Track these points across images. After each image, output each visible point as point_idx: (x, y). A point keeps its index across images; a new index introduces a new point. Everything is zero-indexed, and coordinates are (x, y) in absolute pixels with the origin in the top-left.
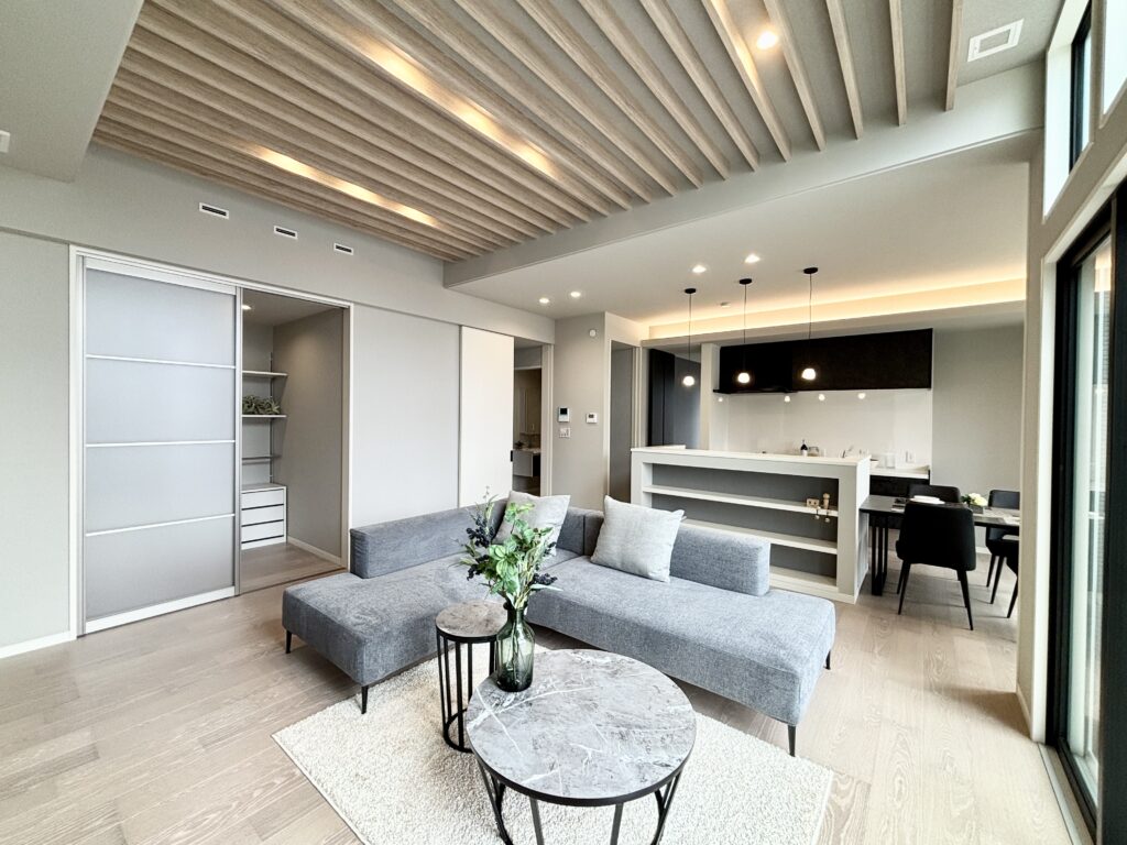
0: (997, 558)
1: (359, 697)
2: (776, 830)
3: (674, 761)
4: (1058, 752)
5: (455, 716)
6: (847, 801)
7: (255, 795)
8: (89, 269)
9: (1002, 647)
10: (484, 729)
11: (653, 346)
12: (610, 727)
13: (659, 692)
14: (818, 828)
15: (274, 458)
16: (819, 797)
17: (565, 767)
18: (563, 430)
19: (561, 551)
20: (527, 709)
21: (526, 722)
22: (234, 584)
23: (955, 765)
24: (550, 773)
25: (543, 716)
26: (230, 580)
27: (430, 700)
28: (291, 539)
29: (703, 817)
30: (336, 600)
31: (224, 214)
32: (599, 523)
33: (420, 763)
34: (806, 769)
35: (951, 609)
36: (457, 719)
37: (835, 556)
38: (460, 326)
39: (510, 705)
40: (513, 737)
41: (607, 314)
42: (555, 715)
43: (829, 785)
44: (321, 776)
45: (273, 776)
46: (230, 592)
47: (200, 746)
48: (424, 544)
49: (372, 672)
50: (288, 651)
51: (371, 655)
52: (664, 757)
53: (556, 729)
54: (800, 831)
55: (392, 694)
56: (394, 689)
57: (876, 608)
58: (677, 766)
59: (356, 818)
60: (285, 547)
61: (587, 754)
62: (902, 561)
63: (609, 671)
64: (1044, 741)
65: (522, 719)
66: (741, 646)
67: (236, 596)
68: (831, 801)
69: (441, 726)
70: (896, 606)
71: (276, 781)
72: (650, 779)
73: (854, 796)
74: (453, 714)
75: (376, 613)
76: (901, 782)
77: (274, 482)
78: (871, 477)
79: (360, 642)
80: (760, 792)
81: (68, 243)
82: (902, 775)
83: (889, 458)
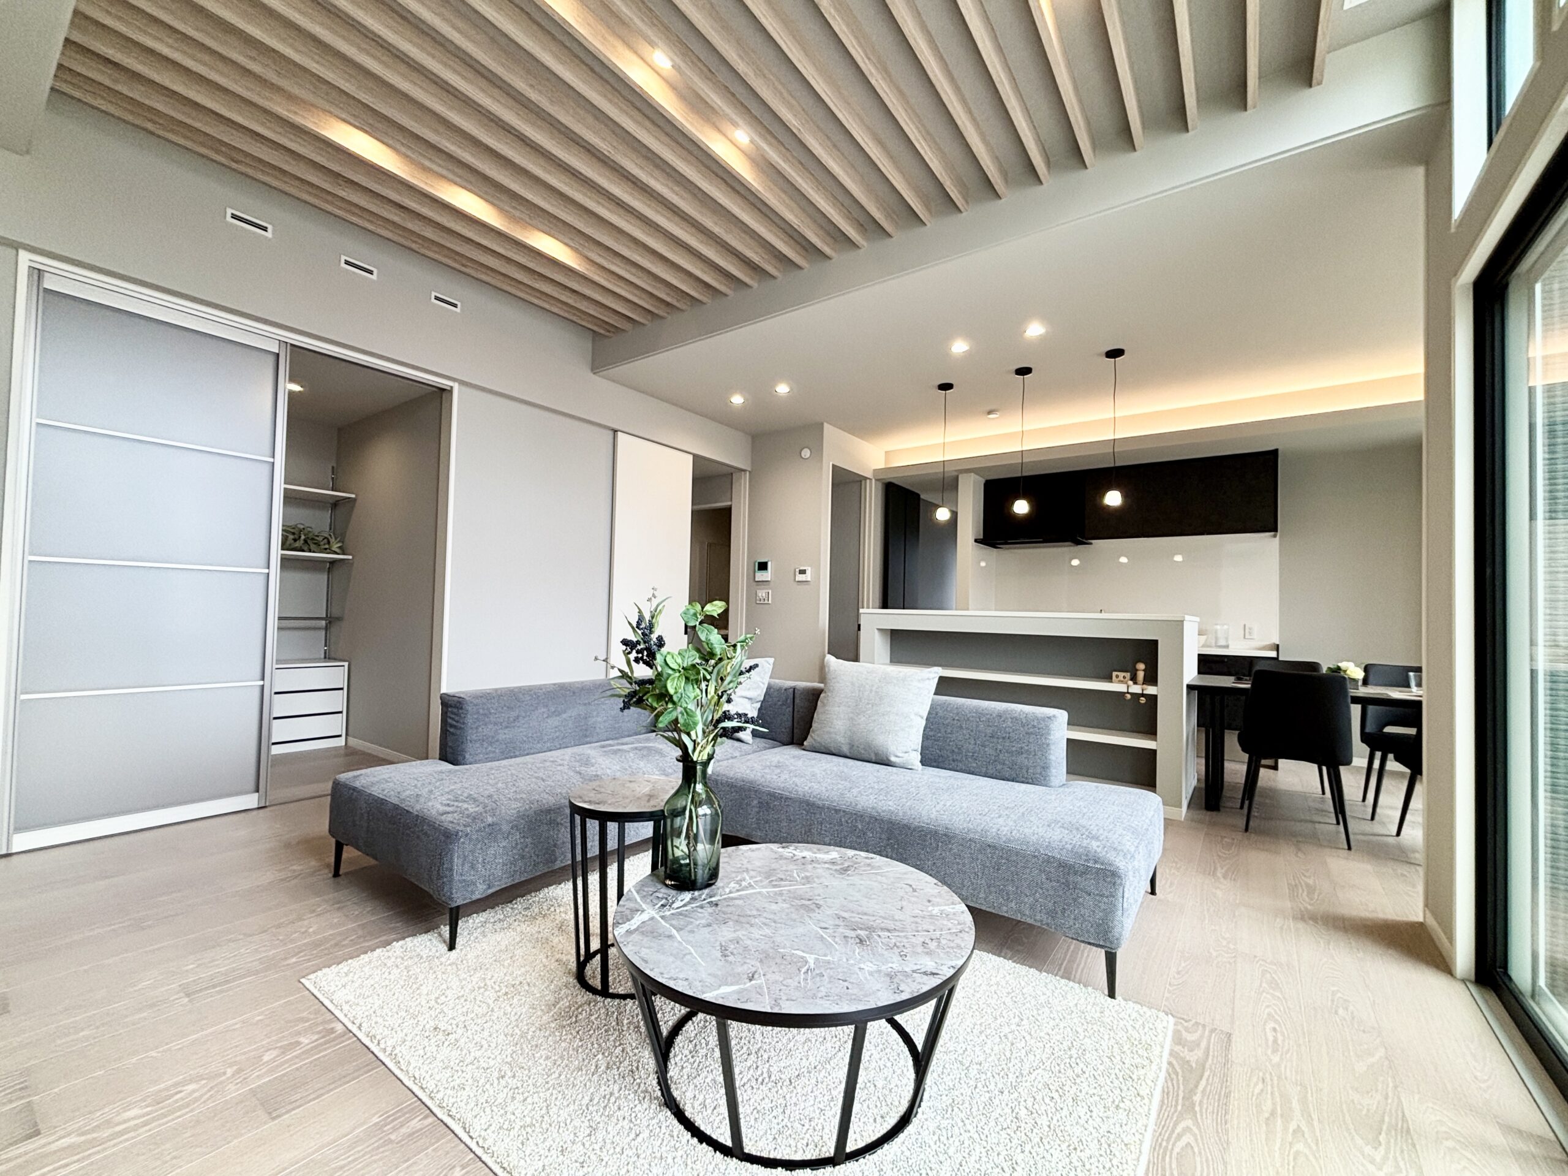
0: (1378, 754)
1: (445, 930)
2: (1095, 1091)
3: (945, 968)
4: (1496, 992)
5: (596, 953)
6: (1199, 1053)
7: (266, 1058)
8: (46, 289)
9: (1394, 870)
10: (642, 933)
11: (890, 477)
12: (841, 930)
13: (914, 890)
14: (1159, 1090)
15: (331, 621)
16: (1157, 1050)
17: (771, 977)
18: (762, 594)
19: (758, 740)
20: (710, 910)
21: (709, 925)
22: (257, 791)
23: (1351, 1008)
24: (749, 984)
25: (736, 917)
26: (251, 785)
27: (556, 931)
28: (353, 741)
29: (983, 1076)
30: (415, 786)
31: (265, 229)
32: (814, 697)
33: (539, 1013)
34: (1134, 1015)
35: (1317, 826)
36: (598, 957)
37: (1154, 752)
38: (615, 431)
39: (685, 905)
40: (688, 942)
41: (825, 425)
42: (754, 917)
43: (1170, 1033)
44: (379, 1031)
45: (299, 1033)
46: (251, 801)
47: (182, 994)
48: (554, 722)
49: (468, 884)
50: (336, 874)
51: (465, 857)
52: (929, 965)
53: (756, 933)
54: (1133, 1091)
55: (498, 926)
56: (500, 920)
57: (1213, 824)
58: (949, 975)
59: (431, 1085)
60: (342, 752)
61: (807, 962)
62: (1247, 755)
63: (838, 867)
64: (1473, 977)
65: (703, 922)
66: (1034, 838)
67: (259, 808)
68: (1172, 1053)
69: (573, 965)
70: (1242, 823)
71: (302, 1039)
72: (909, 990)
73: (1208, 1049)
74: (592, 950)
75: (475, 800)
76: (1275, 1030)
77: (328, 657)
78: (1199, 655)
79: (448, 836)
80: (1066, 1044)
81: (16, 246)
82: (1276, 1021)
83: (1219, 635)
